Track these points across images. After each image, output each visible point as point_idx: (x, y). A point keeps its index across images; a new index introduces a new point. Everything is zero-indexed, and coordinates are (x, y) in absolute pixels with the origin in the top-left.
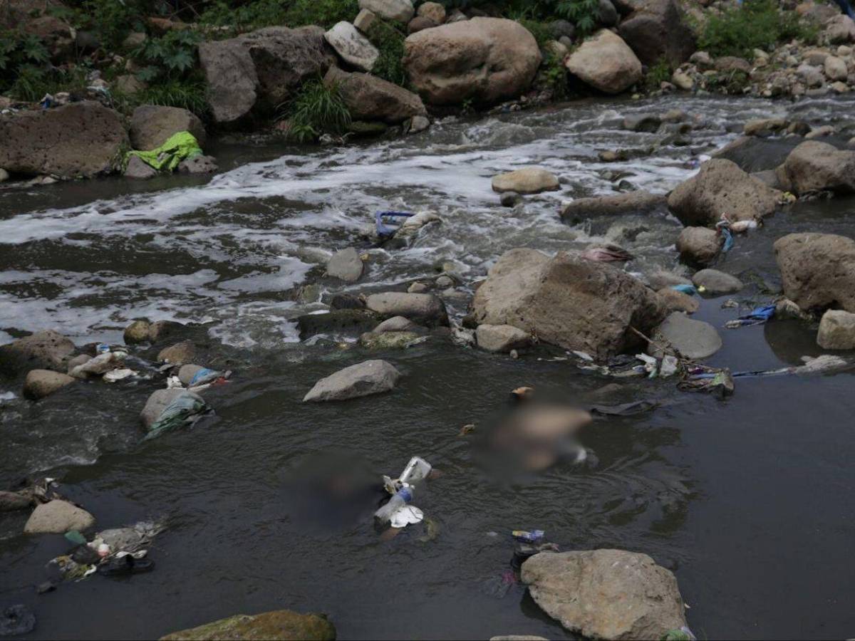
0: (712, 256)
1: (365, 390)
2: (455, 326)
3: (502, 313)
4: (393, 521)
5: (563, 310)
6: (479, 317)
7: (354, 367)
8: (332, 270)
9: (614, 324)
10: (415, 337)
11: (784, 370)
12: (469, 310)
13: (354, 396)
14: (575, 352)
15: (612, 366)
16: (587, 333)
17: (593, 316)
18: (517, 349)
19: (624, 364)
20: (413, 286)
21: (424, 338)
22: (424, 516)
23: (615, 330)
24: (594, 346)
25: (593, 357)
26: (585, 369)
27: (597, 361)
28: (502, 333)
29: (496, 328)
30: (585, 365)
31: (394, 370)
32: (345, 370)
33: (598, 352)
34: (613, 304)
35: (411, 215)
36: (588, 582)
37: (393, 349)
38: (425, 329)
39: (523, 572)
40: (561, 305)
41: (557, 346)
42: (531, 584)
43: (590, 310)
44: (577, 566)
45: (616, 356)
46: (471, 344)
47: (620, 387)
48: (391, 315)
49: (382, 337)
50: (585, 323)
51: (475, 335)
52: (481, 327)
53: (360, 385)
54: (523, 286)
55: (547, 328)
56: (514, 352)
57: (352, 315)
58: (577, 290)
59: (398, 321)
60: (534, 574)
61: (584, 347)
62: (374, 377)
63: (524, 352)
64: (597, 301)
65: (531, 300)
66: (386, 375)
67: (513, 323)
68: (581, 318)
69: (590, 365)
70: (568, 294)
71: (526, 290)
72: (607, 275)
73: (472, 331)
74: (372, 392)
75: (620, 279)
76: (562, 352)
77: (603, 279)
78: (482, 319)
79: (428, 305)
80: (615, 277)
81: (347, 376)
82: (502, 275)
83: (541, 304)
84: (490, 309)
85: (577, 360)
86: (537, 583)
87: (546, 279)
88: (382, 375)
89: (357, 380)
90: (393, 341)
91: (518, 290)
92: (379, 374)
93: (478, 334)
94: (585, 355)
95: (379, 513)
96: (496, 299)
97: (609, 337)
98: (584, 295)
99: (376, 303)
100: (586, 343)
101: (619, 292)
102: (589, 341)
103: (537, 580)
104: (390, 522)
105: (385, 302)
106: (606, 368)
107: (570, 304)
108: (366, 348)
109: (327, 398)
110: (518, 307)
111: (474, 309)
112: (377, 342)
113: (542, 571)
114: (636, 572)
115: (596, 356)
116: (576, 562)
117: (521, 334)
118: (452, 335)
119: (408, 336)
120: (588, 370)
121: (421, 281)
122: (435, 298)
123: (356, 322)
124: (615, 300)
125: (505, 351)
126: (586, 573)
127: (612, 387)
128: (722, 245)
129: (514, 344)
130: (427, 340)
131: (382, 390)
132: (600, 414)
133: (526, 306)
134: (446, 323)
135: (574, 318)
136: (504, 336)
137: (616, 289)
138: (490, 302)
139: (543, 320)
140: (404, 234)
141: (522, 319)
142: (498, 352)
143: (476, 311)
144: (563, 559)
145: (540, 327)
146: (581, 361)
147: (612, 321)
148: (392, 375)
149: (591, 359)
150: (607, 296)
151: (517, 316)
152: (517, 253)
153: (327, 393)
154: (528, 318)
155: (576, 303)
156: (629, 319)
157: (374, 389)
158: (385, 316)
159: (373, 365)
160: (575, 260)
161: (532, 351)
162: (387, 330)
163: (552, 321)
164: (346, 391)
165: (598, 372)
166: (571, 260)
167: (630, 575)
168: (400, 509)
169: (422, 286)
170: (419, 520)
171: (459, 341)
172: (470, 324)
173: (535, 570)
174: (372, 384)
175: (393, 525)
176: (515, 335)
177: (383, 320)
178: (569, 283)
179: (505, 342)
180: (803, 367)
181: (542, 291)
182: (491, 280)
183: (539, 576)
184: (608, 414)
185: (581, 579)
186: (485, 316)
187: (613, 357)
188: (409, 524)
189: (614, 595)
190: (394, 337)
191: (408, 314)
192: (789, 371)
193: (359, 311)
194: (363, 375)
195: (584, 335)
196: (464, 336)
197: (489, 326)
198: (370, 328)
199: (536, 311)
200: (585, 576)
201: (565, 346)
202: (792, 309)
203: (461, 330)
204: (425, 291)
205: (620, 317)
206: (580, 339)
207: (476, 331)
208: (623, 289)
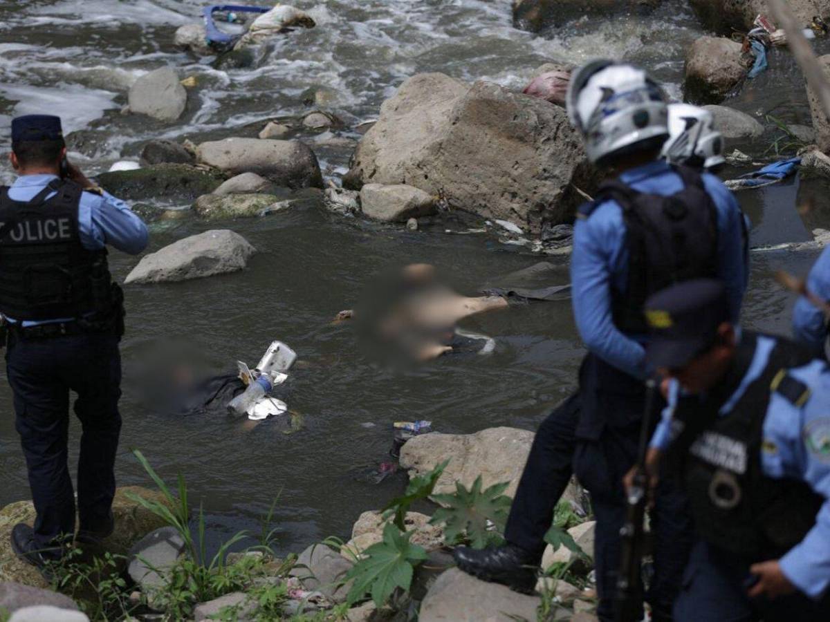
0: (733, 83)
1: (207, 268)
2: (329, 186)
3: (399, 167)
4: (250, 413)
5: (481, 163)
6: (367, 173)
7: (192, 238)
8: (137, 104)
9: (548, 183)
10: (274, 201)
11: (784, 246)
12: (352, 164)
13: (194, 276)
14: (498, 222)
15: (546, 241)
16: (514, 195)
17: (520, 170)
18: (416, 217)
19: (563, 238)
20: (267, 128)
21: (286, 203)
22: (288, 408)
23: (550, 191)
24: (523, 213)
25: (522, 229)
26: (509, 244)
27: (528, 234)
28: (395, 194)
29: (387, 189)
30: (511, 238)
31: (245, 243)
32: (179, 243)
33: (529, 222)
34: (547, 155)
35: (264, 11)
36: (473, 463)
37: (242, 217)
38: (288, 190)
39: (401, 455)
40: (479, 157)
41: (475, 214)
42: (409, 469)
43: (517, 163)
44: (461, 447)
45: (552, 227)
46: (353, 210)
47: (552, 266)
48: (236, 171)
49: (228, 202)
50: (510, 181)
51: (358, 199)
52: (366, 187)
53: (200, 262)
54: (430, 130)
55: (459, 190)
56: (412, 222)
57: (179, 171)
58: (500, 135)
59: (248, 180)
60: (414, 456)
61: (510, 214)
62: (219, 252)
63: (427, 221)
64: (526, 151)
65: (438, 148)
66: (235, 250)
67: (414, 182)
68: (506, 174)
69: (516, 239)
70: (487, 140)
71: (433, 135)
72: (538, 115)
73: (355, 193)
74: (216, 272)
75: (557, 120)
76: (480, 221)
77: (533, 120)
78: (371, 176)
79: (291, 156)
80: (551, 117)
81: (183, 249)
82: (402, 114)
83: (453, 154)
84: (382, 163)
85: (500, 233)
86: (416, 466)
87: (457, 119)
88: (230, 249)
89: (197, 256)
90: (243, 207)
91: (423, 134)
92: (226, 247)
93: (363, 197)
94: (512, 226)
95: (234, 403)
96: (391, 148)
97: (543, 200)
98: (508, 142)
99: (214, 153)
100: (513, 209)
101: (555, 139)
102: (516, 206)
103: (416, 463)
104: (246, 414)
105: (227, 152)
106: (538, 243)
107: (489, 154)
108: (204, 217)
109: (157, 278)
110: (420, 159)
111: (359, 163)
112: (219, 207)
113: (422, 452)
114: (523, 446)
115: (526, 227)
116: (462, 442)
117: (423, 197)
118: (327, 198)
119: (263, 200)
120: (515, 245)
121: (280, 120)
122: (301, 145)
123: (185, 181)
124: (550, 148)
125: (401, 219)
126: (472, 454)
127: (542, 266)
128: (751, 66)
129: (413, 211)
130: (291, 205)
131: (231, 269)
132: (519, 298)
133: (432, 158)
134: (318, 183)
135: (495, 173)
136: (399, 199)
137: (552, 134)
138: (381, 153)
139: (453, 178)
140: (252, 42)
141: (426, 177)
142: (391, 222)
143: (362, 166)
144: (446, 439)
145: (451, 188)
146: (506, 234)
147: (546, 179)
148: (243, 251)
149: (520, 231)
150: (539, 144)
151: (420, 172)
152: (423, 80)
153: (157, 272)
154: (435, 175)
155: (498, 154)
156: (569, 175)
157: (218, 268)
158: (228, 173)
159: (218, 237)
160: (496, 93)
161: (438, 221)
162: (232, 192)
163: (466, 179)
164: (183, 270)
165: (526, 248)
166: (492, 94)
167: (517, 449)
168: (259, 400)
169: (282, 128)
170: (282, 412)
171: (335, 206)
172: (353, 184)
173: (415, 452)
174: (216, 260)
175: (250, 417)
176: (415, 199)
177: (225, 179)
178: (489, 124)
179: (400, 208)
180: (811, 243)
181: (452, 137)
182: (385, 120)
183: (419, 458)
184: (530, 299)
185: (466, 459)
186: (375, 171)
187: (549, 229)
188: (270, 416)
189: (498, 470)
190: (243, 201)
191: (264, 170)
192: (790, 247)
193: (188, 167)
194: (202, 249)
195: (510, 198)
196: (342, 200)
197: (378, 185)
198: (207, 190)
199: (446, 164)
200: (471, 457)
201: (485, 213)
202: (821, 165)
203: (339, 192)
204: (286, 136)
205: (557, 172)
206: (505, 203)
207: (360, 193)
208: (560, 134)
